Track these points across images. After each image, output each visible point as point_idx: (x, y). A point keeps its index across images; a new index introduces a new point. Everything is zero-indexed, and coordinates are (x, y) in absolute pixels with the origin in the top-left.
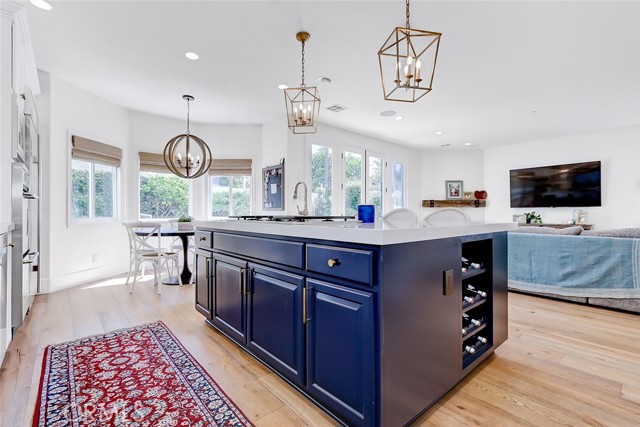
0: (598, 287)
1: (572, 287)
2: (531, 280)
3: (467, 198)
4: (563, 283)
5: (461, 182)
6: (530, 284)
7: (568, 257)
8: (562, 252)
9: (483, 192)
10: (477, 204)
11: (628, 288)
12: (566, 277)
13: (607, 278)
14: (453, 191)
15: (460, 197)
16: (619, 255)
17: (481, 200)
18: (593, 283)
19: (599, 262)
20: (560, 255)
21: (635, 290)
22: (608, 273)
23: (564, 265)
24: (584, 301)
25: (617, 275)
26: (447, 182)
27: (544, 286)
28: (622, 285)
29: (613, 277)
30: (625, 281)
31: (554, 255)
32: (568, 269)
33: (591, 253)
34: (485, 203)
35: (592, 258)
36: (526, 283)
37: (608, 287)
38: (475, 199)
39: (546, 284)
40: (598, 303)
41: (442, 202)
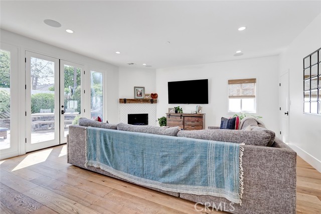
0: (185, 184)
1: (168, 183)
2: (143, 176)
3: (147, 97)
4: (163, 179)
5: (144, 88)
6: (143, 179)
7: (166, 156)
8: (163, 151)
9: (156, 94)
10: (152, 102)
11: (205, 185)
12: (165, 174)
13: (191, 177)
14: (139, 93)
15: (143, 97)
16: (199, 155)
17: (154, 99)
18: (182, 181)
19: (186, 161)
20: (161, 154)
21: (209, 188)
22: (192, 172)
23: (164, 163)
24: (177, 196)
25: (198, 174)
26: (135, 87)
27: (152, 181)
28: (200, 183)
29: (195, 176)
30: (203, 179)
31: (157, 154)
32: (166, 167)
33: (181, 153)
34: (156, 101)
35: (181, 158)
36: (140, 178)
37: (192, 184)
38: (151, 98)
39: (152, 179)
40: (186, 198)
41: (132, 100)
